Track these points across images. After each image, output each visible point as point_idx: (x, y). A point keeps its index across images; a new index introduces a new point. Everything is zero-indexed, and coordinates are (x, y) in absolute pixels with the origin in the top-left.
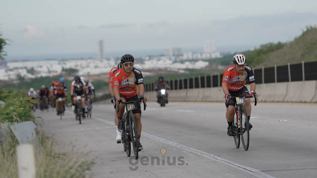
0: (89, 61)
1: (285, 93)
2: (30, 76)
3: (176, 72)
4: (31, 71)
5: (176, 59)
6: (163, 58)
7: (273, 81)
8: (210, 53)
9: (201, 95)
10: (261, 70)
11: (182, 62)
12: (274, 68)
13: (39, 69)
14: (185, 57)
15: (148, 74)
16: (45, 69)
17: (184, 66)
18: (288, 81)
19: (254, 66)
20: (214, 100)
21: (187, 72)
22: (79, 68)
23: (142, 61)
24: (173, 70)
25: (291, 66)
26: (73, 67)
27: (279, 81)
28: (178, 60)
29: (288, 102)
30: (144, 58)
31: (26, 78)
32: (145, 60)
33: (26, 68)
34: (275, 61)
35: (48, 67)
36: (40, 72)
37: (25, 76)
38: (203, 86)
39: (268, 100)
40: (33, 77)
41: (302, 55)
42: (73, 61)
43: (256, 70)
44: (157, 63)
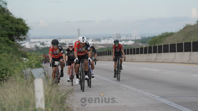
0: (72, 39)
1: (174, 58)
2: (42, 46)
4: (42, 44)
6: (110, 39)
7: (168, 52)
8: (135, 37)
9: (130, 58)
10: (162, 46)
11: (121, 41)
12: (168, 45)
13: (47, 43)
14: (122, 39)
15: (102, 47)
18: (175, 52)
19: (158, 44)
20: (137, 61)
22: (67, 43)
25: (177, 44)
26: (64, 42)
27: (171, 52)
29: (175, 63)
30: (101, 38)
31: (40, 47)
33: (40, 42)
34: (169, 42)
36: (47, 44)
37: (39, 46)
38: (131, 54)
39: (164, 62)
40: (43, 47)
41: (183, 39)
42: (64, 39)
43: (159, 46)
44: (107, 41)
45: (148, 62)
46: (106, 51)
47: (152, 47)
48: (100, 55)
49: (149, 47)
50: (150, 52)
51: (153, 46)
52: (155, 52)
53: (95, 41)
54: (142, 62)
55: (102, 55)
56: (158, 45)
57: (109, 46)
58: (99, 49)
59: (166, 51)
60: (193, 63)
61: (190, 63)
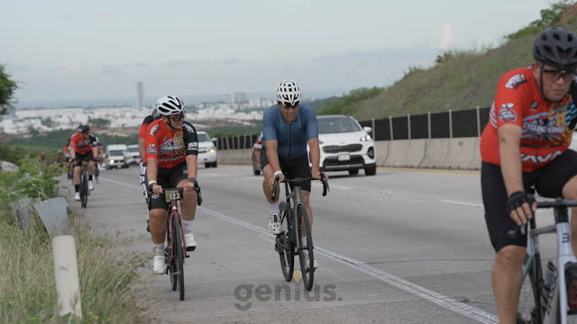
0: (123, 109)
1: (385, 156)
2: (45, 128)
4: (48, 122)
5: (239, 107)
6: (222, 106)
11: (247, 111)
12: (371, 122)
13: (58, 120)
14: (251, 105)
16: (65, 119)
17: (249, 117)
18: (389, 139)
21: (254, 125)
22: (110, 118)
23: (194, 110)
25: (393, 119)
26: (104, 118)
27: (378, 139)
28: (242, 109)
29: (389, 166)
30: (196, 105)
31: (40, 131)
32: (197, 109)
33: (40, 118)
35: (69, 117)
36: (59, 124)
37: (39, 128)
40: (50, 130)
41: (404, 104)
42: (102, 110)
44: (214, 113)
57: (218, 125)
60: (434, 168)
61: (427, 167)
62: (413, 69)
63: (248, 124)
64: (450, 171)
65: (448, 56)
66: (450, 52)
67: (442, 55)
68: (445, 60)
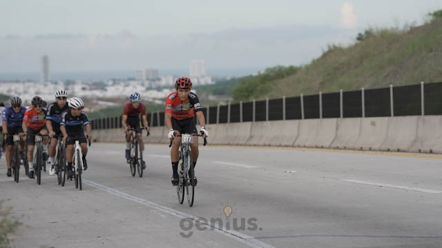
0: (27, 84)
1: (296, 134)
3: (151, 103)
5: (150, 84)
6: (132, 83)
7: (280, 118)
8: (198, 78)
10: (265, 102)
11: (159, 89)
12: (281, 100)
14: (163, 83)
15: (111, 104)
17: (161, 95)
18: (299, 117)
19: (257, 97)
23: (103, 87)
24: (146, 99)
25: (304, 97)
26: (5, 93)
27: (289, 117)
28: (153, 86)
29: (299, 146)
30: (105, 82)
32: (106, 85)
34: (284, 91)
39: (272, 144)
41: (321, 83)
42: (4, 84)
43: (257, 103)
44: (124, 90)
45: (229, 145)
46: (119, 116)
47: (239, 105)
48: (104, 128)
49: (232, 106)
50: (235, 120)
51: (244, 104)
52: (247, 118)
53: (91, 89)
54: (214, 145)
55: (108, 127)
56: (254, 101)
58: (102, 111)
59: (276, 116)
60: (345, 148)
61: (338, 148)
62: (332, 47)
63: (159, 102)
64: (361, 152)
65: (368, 33)
66: (371, 30)
67: (363, 33)
68: (366, 38)
